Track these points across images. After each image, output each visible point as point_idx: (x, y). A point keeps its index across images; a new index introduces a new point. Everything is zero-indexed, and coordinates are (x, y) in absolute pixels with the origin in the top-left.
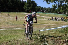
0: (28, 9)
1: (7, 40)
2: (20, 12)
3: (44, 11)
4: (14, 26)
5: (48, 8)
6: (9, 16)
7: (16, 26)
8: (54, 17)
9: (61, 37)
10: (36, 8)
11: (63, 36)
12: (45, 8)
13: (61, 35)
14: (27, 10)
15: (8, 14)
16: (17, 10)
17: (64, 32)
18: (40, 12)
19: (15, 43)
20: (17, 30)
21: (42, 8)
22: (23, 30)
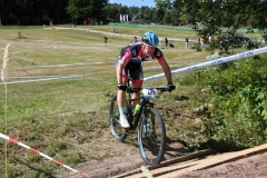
0: (81, 13)
1: (24, 119)
2: (56, 23)
3: (130, 19)
4: (39, 71)
5: (143, 8)
6: (20, 38)
7: (46, 71)
8: (161, 36)
9: (187, 98)
10: (105, 11)
11: (191, 94)
12: (135, 10)
13: (185, 93)
14: (76, 17)
15: (18, 31)
16: (46, 18)
17: (193, 84)
18: (119, 22)
19: (51, 126)
20: (50, 84)
21: (124, 10)
22: (68, 83)
